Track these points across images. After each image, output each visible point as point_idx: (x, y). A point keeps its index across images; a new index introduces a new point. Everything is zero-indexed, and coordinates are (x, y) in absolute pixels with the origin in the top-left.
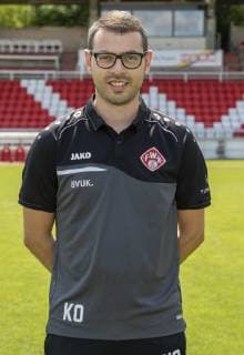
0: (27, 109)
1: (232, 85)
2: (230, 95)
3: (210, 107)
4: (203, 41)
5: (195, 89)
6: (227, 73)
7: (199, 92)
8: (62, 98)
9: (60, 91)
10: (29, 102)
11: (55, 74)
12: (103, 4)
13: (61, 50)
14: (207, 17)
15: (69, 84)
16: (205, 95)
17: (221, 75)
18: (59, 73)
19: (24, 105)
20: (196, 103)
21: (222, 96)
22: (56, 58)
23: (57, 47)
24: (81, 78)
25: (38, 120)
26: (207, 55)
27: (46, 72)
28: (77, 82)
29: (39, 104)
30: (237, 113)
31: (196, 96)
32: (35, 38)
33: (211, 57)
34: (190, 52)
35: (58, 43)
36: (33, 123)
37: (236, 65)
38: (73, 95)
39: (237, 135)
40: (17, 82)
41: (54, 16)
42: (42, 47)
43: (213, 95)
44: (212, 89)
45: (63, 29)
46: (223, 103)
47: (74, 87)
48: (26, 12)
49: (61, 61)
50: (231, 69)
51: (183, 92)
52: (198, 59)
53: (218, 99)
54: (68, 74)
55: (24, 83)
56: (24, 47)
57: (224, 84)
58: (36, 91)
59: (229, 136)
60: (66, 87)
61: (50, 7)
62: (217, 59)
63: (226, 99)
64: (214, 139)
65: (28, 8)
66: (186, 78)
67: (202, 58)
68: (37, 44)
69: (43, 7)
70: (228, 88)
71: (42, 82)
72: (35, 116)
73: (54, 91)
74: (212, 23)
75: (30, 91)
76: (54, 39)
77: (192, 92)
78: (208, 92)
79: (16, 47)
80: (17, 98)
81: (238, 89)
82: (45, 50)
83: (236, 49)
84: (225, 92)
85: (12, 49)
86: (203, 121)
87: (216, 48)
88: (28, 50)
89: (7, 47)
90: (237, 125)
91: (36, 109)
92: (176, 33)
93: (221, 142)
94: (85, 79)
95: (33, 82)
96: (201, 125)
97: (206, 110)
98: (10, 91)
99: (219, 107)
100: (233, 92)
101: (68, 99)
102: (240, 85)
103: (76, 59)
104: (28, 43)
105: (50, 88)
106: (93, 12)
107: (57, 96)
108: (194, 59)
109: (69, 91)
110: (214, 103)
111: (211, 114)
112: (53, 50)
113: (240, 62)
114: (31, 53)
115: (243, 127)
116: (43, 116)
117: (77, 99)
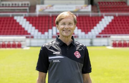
0: (17, 28)
1: (95, 18)
2: (94, 22)
3: (87, 26)
5: (81, 19)
6: (93, 14)
7: (83, 20)
9: (29, 20)
10: (17, 25)
11: (27, 14)
13: (29, 5)
15: (33, 18)
16: (85, 22)
17: (91, 14)
18: (29, 14)
19: (15, 26)
20: (82, 25)
21: (91, 22)
22: (27, 8)
23: (28, 4)
25: (21, 32)
26: (85, 7)
27: (24, 14)
28: (36, 17)
29: (21, 26)
30: (97, 29)
31: (81, 22)
32: (20, 1)
33: (87, 8)
34: (79, 6)
36: (19, 33)
38: (34, 22)
40: (12, 18)
43: (88, 22)
44: (87, 19)
46: (92, 24)
47: (34, 19)
49: (29, 9)
50: (94, 12)
52: (82, 8)
53: (90, 23)
54: (32, 14)
55: (15, 18)
56: (15, 4)
57: (92, 17)
58: (20, 21)
59: (94, 37)
60: (31, 19)
62: (89, 8)
63: (93, 23)
64: (89, 38)
68: (20, 3)
71: (22, 17)
72: (19, 30)
75: (18, 21)
76: (27, 1)
78: (86, 20)
79: (12, 4)
80: (13, 23)
81: (97, 19)
82: (23, 5)
83: (96, 5)
84: (92, 21)
85: (11, 5)
86: (84, 31)
87: (89, 4)
88: (17, 5)
89: (9, 4)
90: (97, 33)
91: (20, 28)
93: (91, 39)
94: (39, 16)
95: (19, 17)
96: (83, 33)
97: (86, 27)
98: (10, 21)
99: (90, 26)
100: (95, 20)
101: (32, 23)
103: (35, 8)
104: (17, 3)
105: (25, 20)
107: (28, 22)
108: (80, 8)
109: (33, 21)
110: (88, 24)
111: (87, 29)
112: (26, 5)
113: (97, 9)
114: (18, 7)
115: (100, 33)
116: (23, 31)
117: (35, 23)
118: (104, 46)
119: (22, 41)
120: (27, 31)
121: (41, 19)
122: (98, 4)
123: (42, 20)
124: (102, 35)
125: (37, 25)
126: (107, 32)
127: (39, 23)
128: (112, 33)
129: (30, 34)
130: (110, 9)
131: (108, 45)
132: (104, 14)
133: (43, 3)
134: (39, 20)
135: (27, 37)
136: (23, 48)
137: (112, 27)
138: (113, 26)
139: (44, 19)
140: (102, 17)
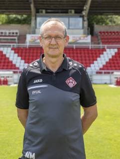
1: (95, 51)
2: (94, 55)
3: (86, 60)
4: (82, 31)
5: (79, 52)
6: (93, 45)
7: (81, 53)
8: (18, 56)
9: (18, 53)
11: (16, 45)
12: (37, 14)
13: (18, 34)
14: (84, 20)
15: (22, 50)
16: (83, 55)
17: (90, 46)
18: (17, 44)
19: (1, 59)
20: (80, 58)
21: (90, 55)
22: (16, 38)
23: (17, 33)
24: (27, 47)
25: (7, 66)
26: (84, 37)
27: (12, 44)
28: (25, 49)
29: (8, 58)
30: (98, 63)
31: (79, 55)
32: (7, 29)
33: (86, 38)
34: (75, 36)
35: (17, 31)
37: (97, 42)
38: (24, 54)
39: (97, 73)
41: (16, 19)
42: (10, 33)
43: (87, 55)
44: (86, 52)
45: (19, 25)
46: (91, 58)
47: (24, 51)
48: (3, 18)
49: (18, 39)
51: (73, 53)
52: (80, 39)
53: (89, 57)
54: (21, 45)
57: (92, 50)
58: (7, 52)
59: (94, 73)
60: (20, 51)
61: (14, 16)
62: (89, 39)
63: (93, 57)
65: (4, 16)
66: (74, 47)
67: (82, 38)
68: (7, 32)
69: (11, 16)
70: (93, 52)
71: (10, 49)
72: (6, 64)
73: (15, 53)
74: (86, 23)
75: (4, 53)
76: (15, 29)
77: (77, 53)
78: (85, 53)
81: (98, 52)
82: (11, 34)
83: (96, 35)
84: (92, 54)
87: (88, 34)
88: (3, 34)
90: (98, 69)
91: (7, 61)
92: (70, 28)
94: (29, 47)
95: (6, 49)
97: (84, 62)
99: (89, 60)
100: (96, 54)
101: (21, 56)
102: (99, 51)
103: (25, 38)
104: (3, 31)
105: (13, 51)
106: (33, 18)
107: (16, 55)
108: (78, 39)
109: (22, 53)
110: (87, 58)
111: (86, 63)
112: (15, 34)
113: (98, 40)
114: (5, 36)
115: (100, 69)
116: (10, 64)
117: (25, 56)
118: (106, 83)
119: (8, 77)
120: (15, 65)
121: (32, 51)
122: (99, 34)
123: (33, 53)
124: (103, 71)
125: (27, 58)
126: (109, 68)
127: (29, 56)
128: (116, 69)
129: (18, 68)
130: (114, 41)
131: (111, 84)
132: (106, 46)
133: (34, 33)
134: (29, 53)
135: (14, 72)
136: (10, 85)
137: (115, 62)
138: (117, 60)
139: (35, 51)
140: (104, 50)
